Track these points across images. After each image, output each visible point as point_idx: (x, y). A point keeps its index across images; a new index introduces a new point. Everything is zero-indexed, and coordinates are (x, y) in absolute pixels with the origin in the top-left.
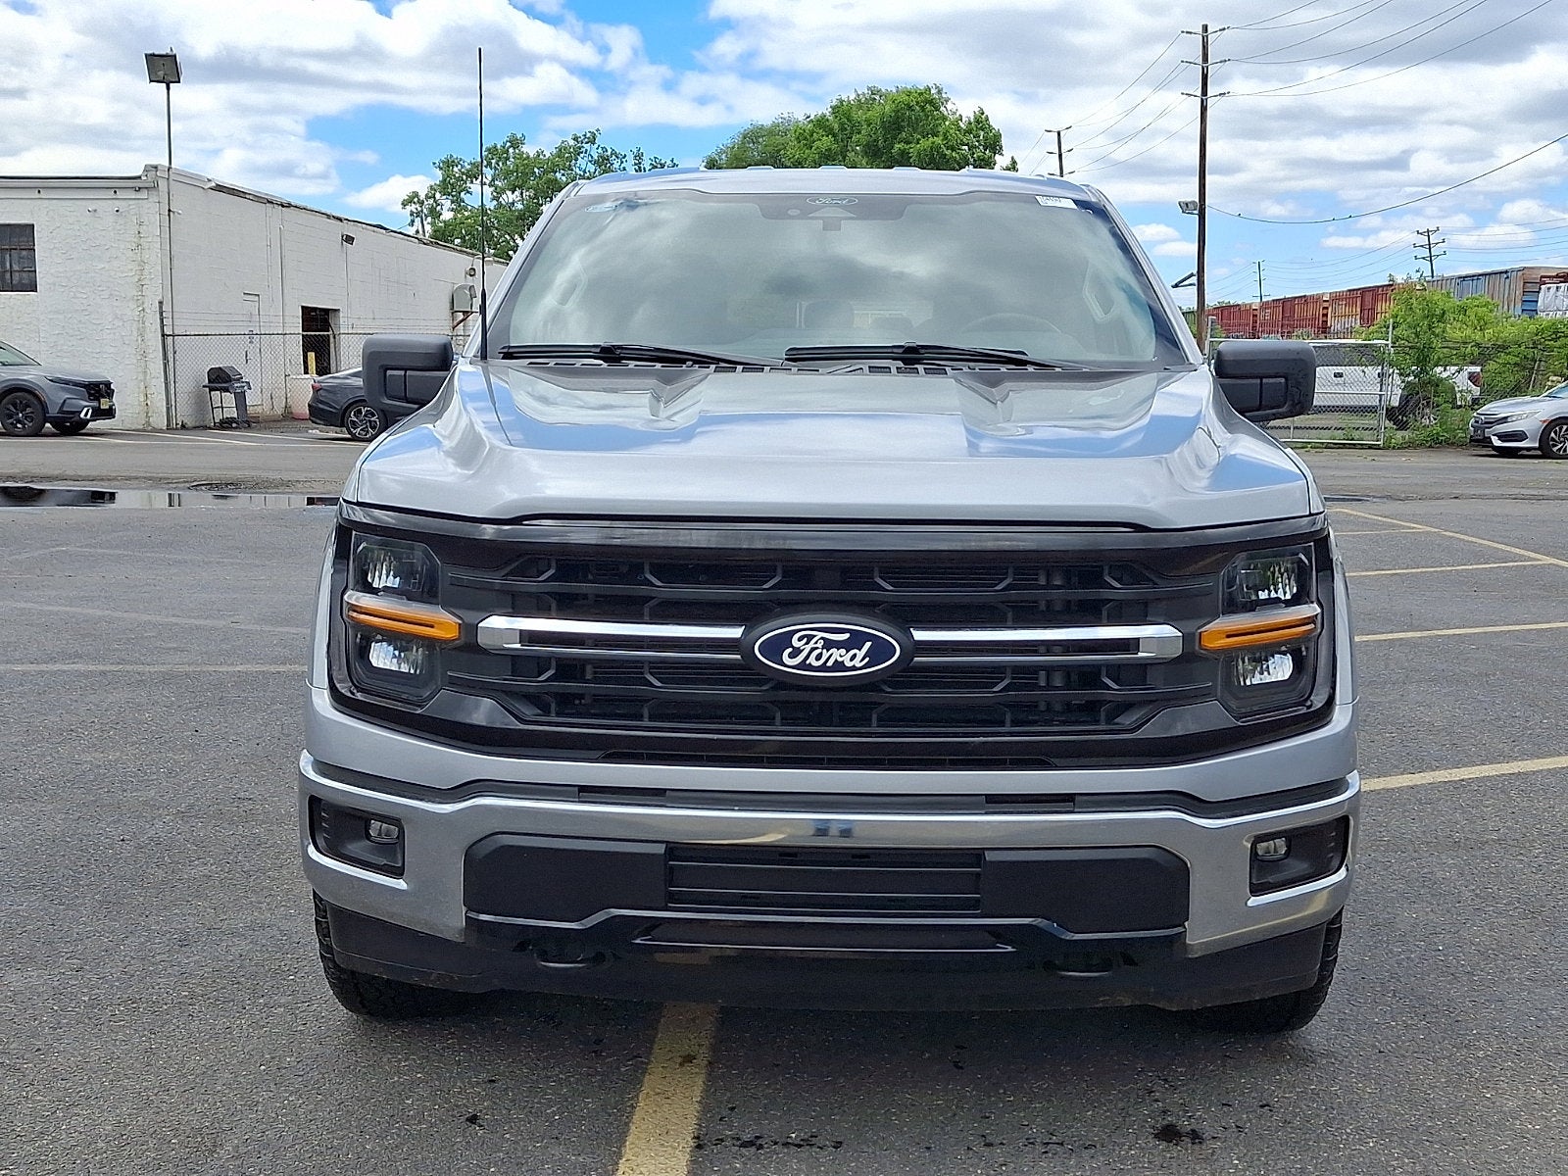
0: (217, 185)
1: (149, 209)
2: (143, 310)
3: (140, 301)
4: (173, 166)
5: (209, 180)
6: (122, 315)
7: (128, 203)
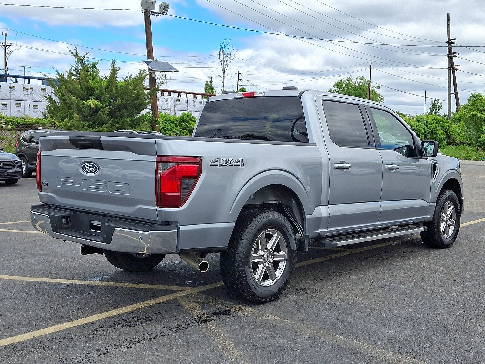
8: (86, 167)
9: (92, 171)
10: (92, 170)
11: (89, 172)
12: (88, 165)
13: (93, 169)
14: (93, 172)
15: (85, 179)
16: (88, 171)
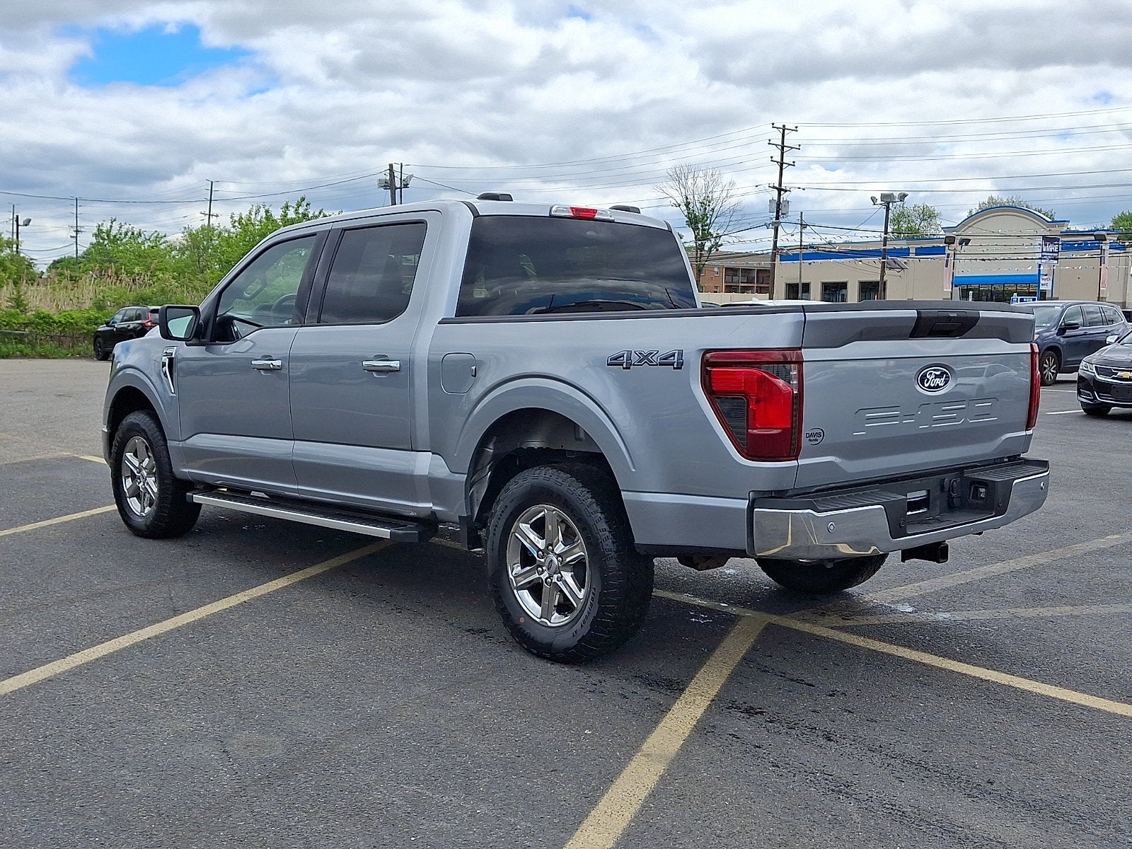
8: (928, 377)
9: (940, 385)
10: (940, 381)
11: (934, 388)
12: (931, 373)
13: (943, 379)
14: (941, 387)
15: (927, 402)
16: (932, 385)
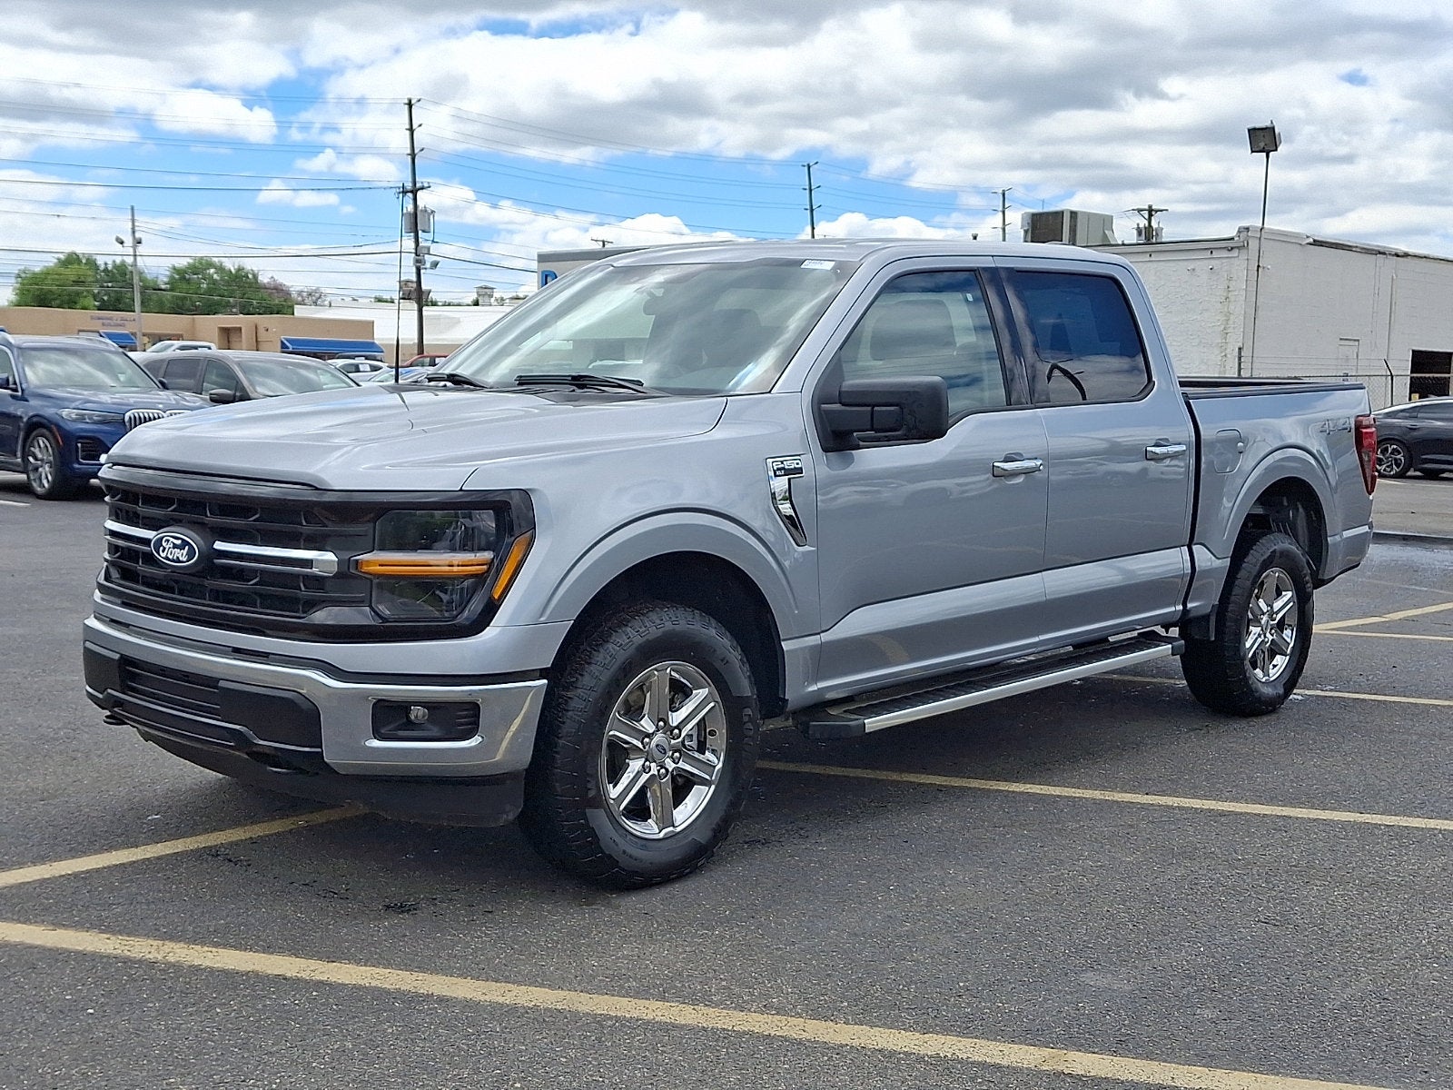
0: (1314, 241)
1: (1239, 266)
2: (1225, 355)
3: (1223, 347)
4: (1265, 226)
5: (1308, 237)
6: (1208, 360)
7: (1221, 261)
